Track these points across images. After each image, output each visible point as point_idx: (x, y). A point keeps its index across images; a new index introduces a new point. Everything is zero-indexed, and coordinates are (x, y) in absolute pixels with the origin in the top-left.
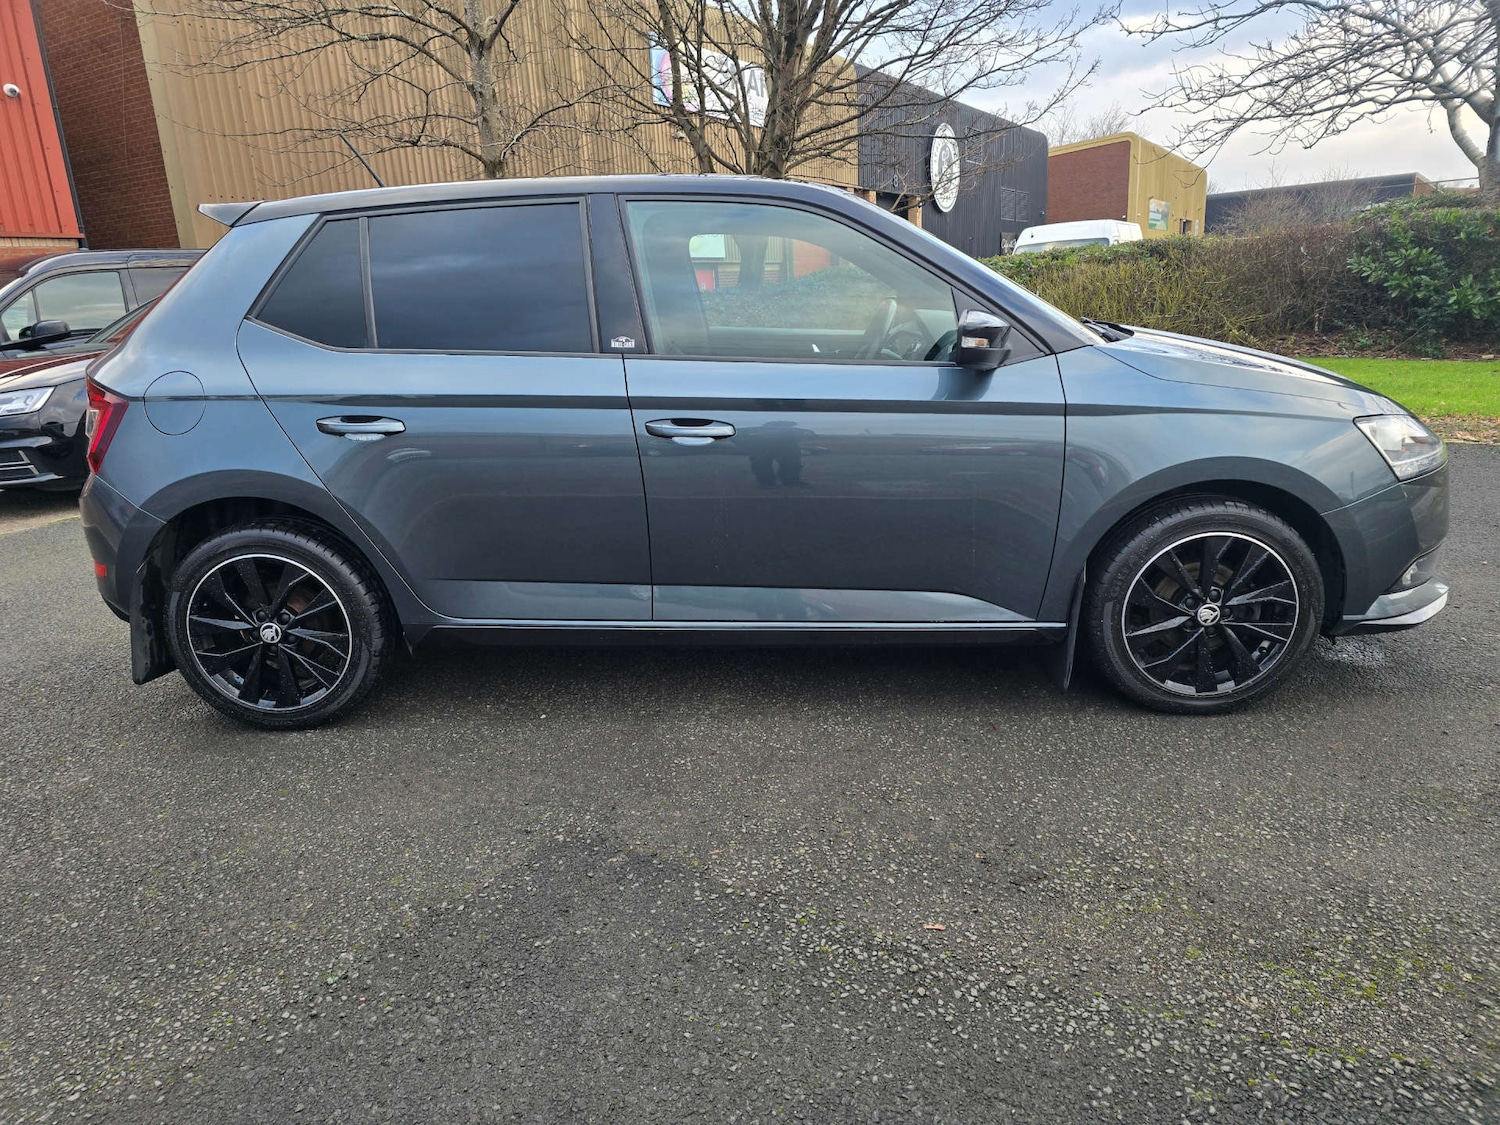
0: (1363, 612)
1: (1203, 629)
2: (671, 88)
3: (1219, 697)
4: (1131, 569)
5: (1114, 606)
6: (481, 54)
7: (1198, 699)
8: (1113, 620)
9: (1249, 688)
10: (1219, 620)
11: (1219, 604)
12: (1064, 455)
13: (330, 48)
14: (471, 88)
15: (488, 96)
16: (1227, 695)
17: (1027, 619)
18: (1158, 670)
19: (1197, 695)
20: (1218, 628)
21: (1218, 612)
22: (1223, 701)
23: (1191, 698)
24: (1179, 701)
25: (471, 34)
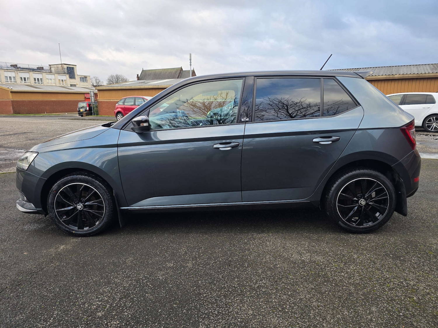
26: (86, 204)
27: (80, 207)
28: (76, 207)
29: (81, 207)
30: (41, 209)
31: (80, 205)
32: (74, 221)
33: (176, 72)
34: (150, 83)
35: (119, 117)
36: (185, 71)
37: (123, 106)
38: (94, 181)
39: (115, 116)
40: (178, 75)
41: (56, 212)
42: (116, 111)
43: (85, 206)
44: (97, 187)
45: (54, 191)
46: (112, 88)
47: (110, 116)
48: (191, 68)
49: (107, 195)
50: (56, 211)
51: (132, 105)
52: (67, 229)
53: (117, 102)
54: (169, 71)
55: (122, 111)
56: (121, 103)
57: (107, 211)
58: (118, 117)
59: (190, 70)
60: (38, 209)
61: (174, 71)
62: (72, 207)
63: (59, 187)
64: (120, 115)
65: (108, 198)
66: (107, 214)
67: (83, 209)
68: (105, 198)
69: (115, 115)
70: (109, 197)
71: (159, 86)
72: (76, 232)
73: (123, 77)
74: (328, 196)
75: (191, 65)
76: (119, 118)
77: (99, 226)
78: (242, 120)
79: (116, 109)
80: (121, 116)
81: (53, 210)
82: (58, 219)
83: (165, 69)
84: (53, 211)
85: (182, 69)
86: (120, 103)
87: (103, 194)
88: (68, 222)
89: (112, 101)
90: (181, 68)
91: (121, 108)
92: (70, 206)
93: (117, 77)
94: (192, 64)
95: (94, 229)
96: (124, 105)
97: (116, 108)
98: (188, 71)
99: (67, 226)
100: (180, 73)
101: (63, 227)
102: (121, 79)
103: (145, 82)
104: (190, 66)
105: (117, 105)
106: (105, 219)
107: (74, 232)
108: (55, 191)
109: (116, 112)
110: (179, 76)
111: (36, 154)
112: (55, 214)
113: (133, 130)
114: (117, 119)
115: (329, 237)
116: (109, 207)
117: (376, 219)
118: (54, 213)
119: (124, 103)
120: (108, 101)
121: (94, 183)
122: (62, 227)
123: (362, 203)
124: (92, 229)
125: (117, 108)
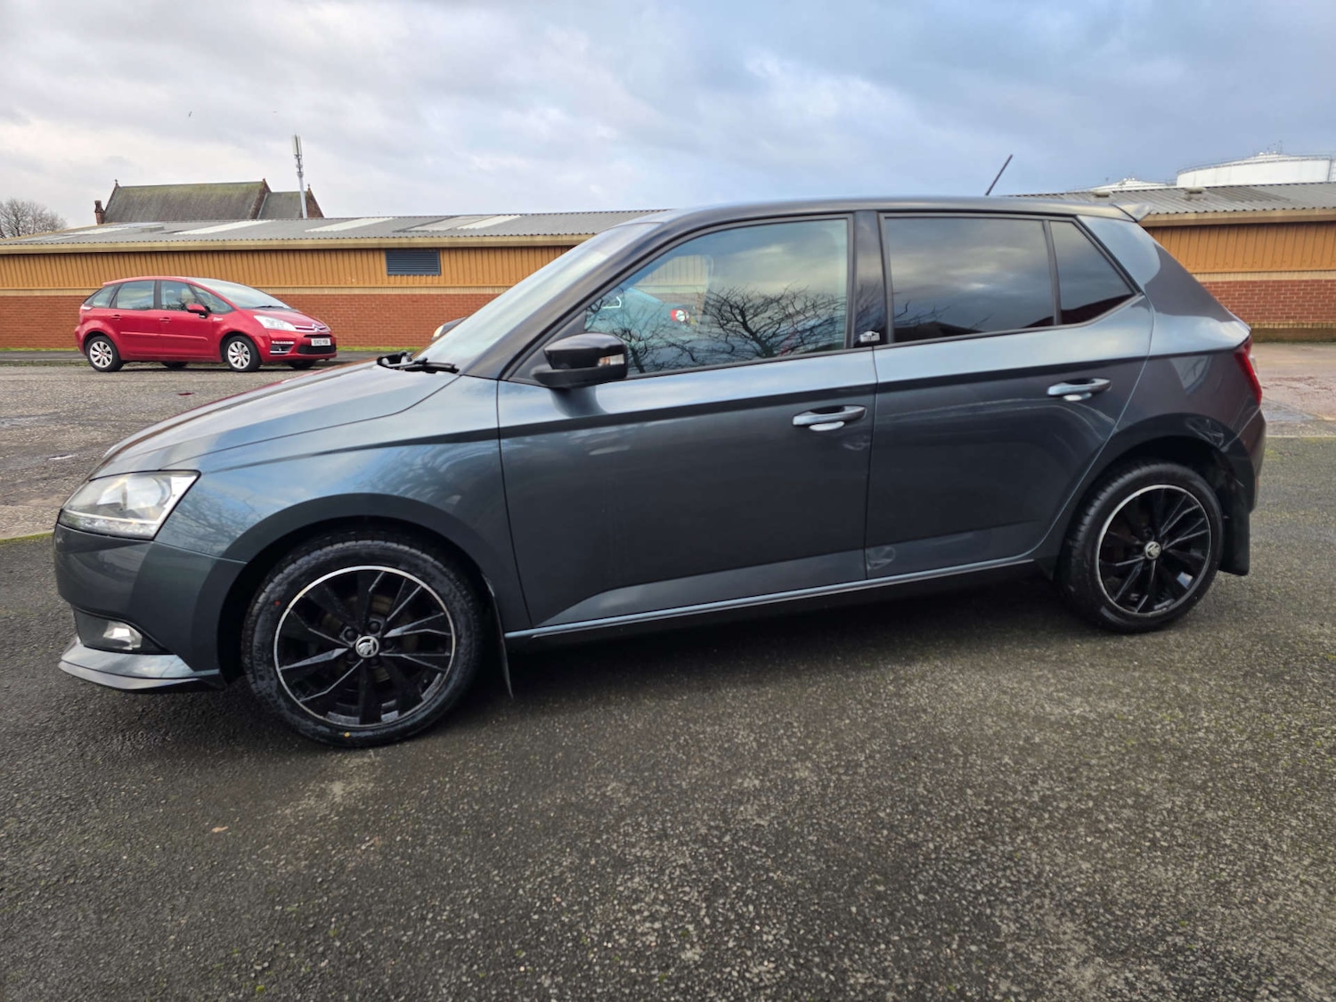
26: (393, 633)
27: (365, 646)
28: (353, 650)
29: (371, 647)
30: (216, 671)
31: (368, 641)
32: (344, 700)
33: (246, 196)
34: (186, 233)
35: (94, 350)
36: (279, 194)
37: (111, 313)
38: (418, 557)
39: (77, 348)
40: (253, 206)
41: (280, 674)
42: (82, 329)
43: (384, 643)
44: (429, 575)
45: (273, 603)
46: (37, 247)
47: (44, 350)
48: (302, 186)
49: (464, 597)
50: (282, 671)
51: (148, 308)
52: (320, 728)
53: (84, 299)
54: (220, 192)
55: (110, 331)
56: (99, 301)
57: (461, 651)
58: (92, 352)
59: (297, 189)
60: (203, 673)
61: (236, 194)
62: (338, 652)
63: (295, 586)
64: (102, 344)
65: (465, 606)
66: (462, 658)
67: (379, 651)
68: (458, 609)
69: (81, 344)
70: (468, 603)
71: (228, 244)
72: (355, 735)
73: (38, 212)
74: (1076, 540)
75: (300, 175)
76: (96, 356)
77: (436, 704)
78: (863, 339)
79: (84, 323)
80: (105, 347)
81: (271, 669)
82: (288, 699)
83: (202, 187)
84: (269, 672)
85: (266, 186)
86: (96, 304)
87: (451, 597)
88: (323, 706)
89: (37, 294)
90: (264, 184)
91: (105, 320)
92: (327, 647)
93: (14, 210)
94: (303, 170)
95: (419, 712)
96: (116, 307)
97: (81, 321)
98: (293, 197)
99: (321, 717)
100: (261, 199)
101: (309, 723)
102: (29, 218)
103: (162, 229)
104: (297, 178)
105: (83, 307)
106: (455, 677)
107: (347, 734)
108: (278, 603)
109: (82, 334)
110: (257, 210)
111: (194, 478)
112: (275, 682)
113: (543, 380)
114: (89, 358)
115: (1081, 649)
116: (470, 636)
117: (1181, 590)
118: (272, 679)
119: (112, 303)
120: (22, 294)
121: (420, 562)
122: (303, 722)
123: (1153, 553)
124: (413, 716)
125: (86, 320)
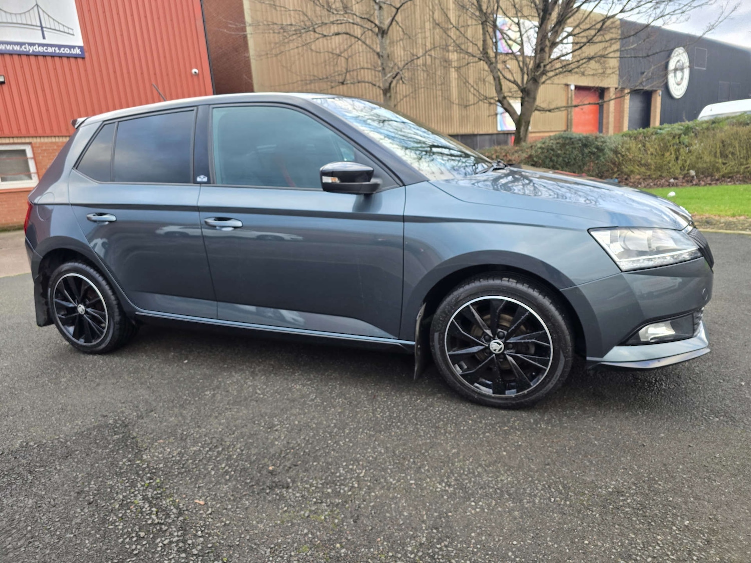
0: (602, 356)
1: (494, 355)
2: (482, 42)
3: (507, 399)
4: (447, 315)
5: (439, 336)
6: (382, 37)
7: (493, 398)
8: (439, 344)
9: (525, 396)
10: (504, 351)
11: (503, 340)
12: (404, 245)
13: (317, 42)
14: (378, 54)
15: (385, 56)
16: (511, 398)
17: (392, 337)
18: (469, 377)
19: (493, 395)
20: (501, 356)
21: (502, 345)
22: (508, 402)
23: (489, 397)
24: (483, 398)
25: (379, 28)
